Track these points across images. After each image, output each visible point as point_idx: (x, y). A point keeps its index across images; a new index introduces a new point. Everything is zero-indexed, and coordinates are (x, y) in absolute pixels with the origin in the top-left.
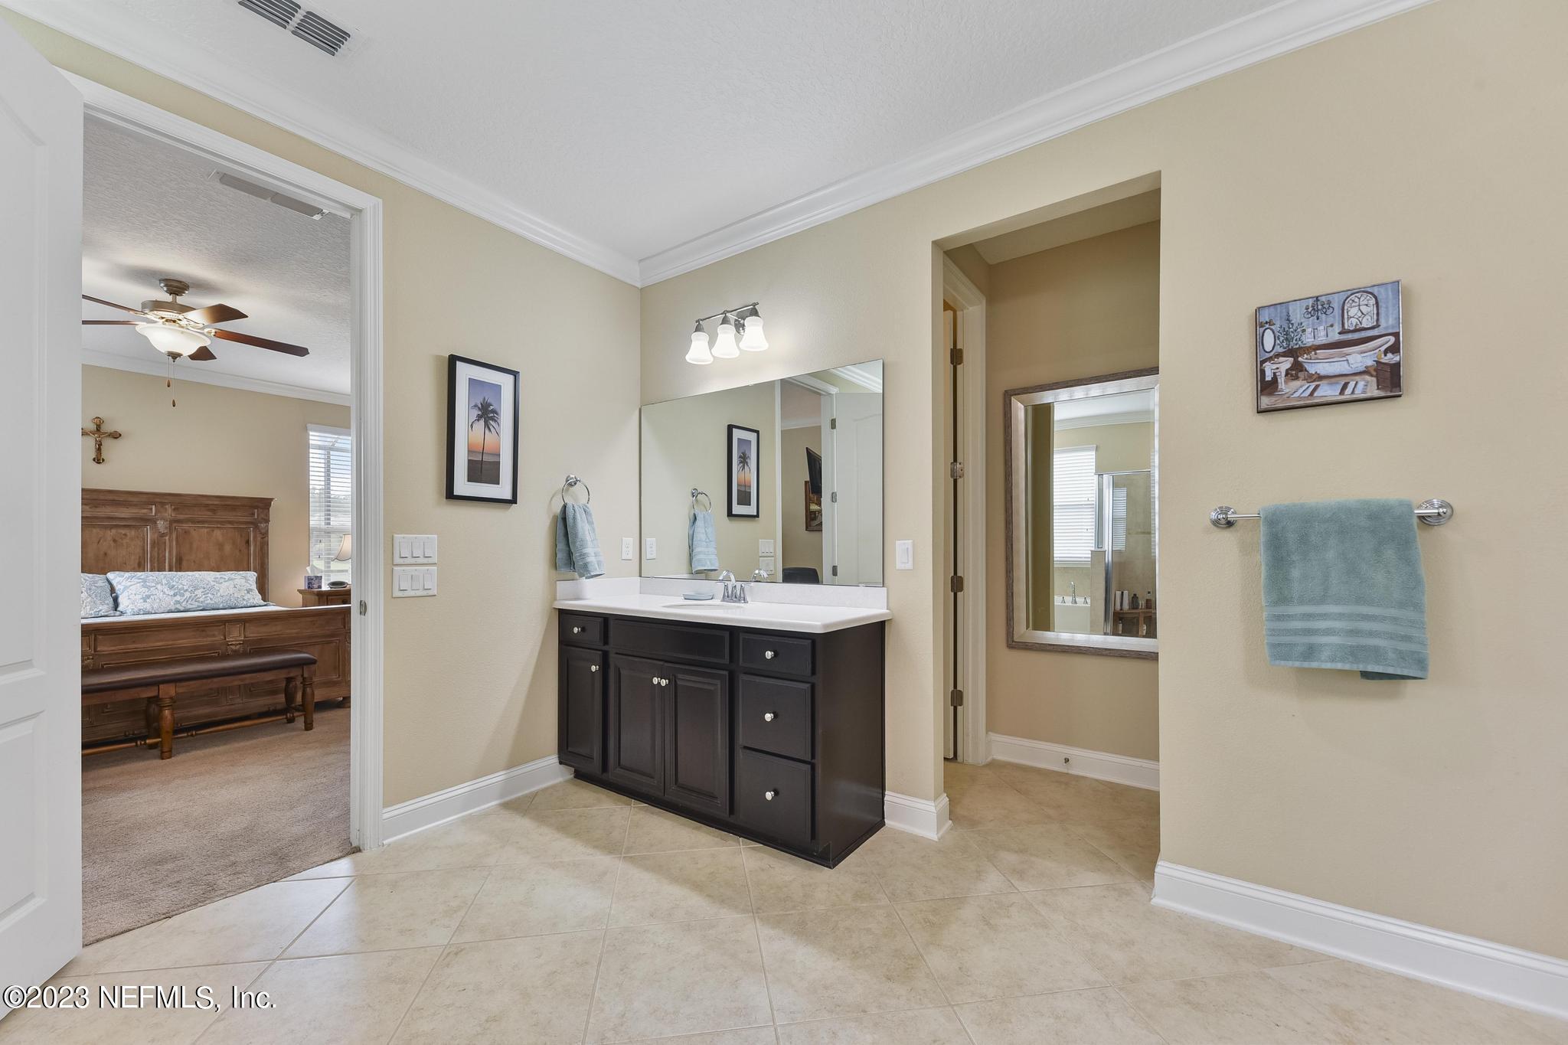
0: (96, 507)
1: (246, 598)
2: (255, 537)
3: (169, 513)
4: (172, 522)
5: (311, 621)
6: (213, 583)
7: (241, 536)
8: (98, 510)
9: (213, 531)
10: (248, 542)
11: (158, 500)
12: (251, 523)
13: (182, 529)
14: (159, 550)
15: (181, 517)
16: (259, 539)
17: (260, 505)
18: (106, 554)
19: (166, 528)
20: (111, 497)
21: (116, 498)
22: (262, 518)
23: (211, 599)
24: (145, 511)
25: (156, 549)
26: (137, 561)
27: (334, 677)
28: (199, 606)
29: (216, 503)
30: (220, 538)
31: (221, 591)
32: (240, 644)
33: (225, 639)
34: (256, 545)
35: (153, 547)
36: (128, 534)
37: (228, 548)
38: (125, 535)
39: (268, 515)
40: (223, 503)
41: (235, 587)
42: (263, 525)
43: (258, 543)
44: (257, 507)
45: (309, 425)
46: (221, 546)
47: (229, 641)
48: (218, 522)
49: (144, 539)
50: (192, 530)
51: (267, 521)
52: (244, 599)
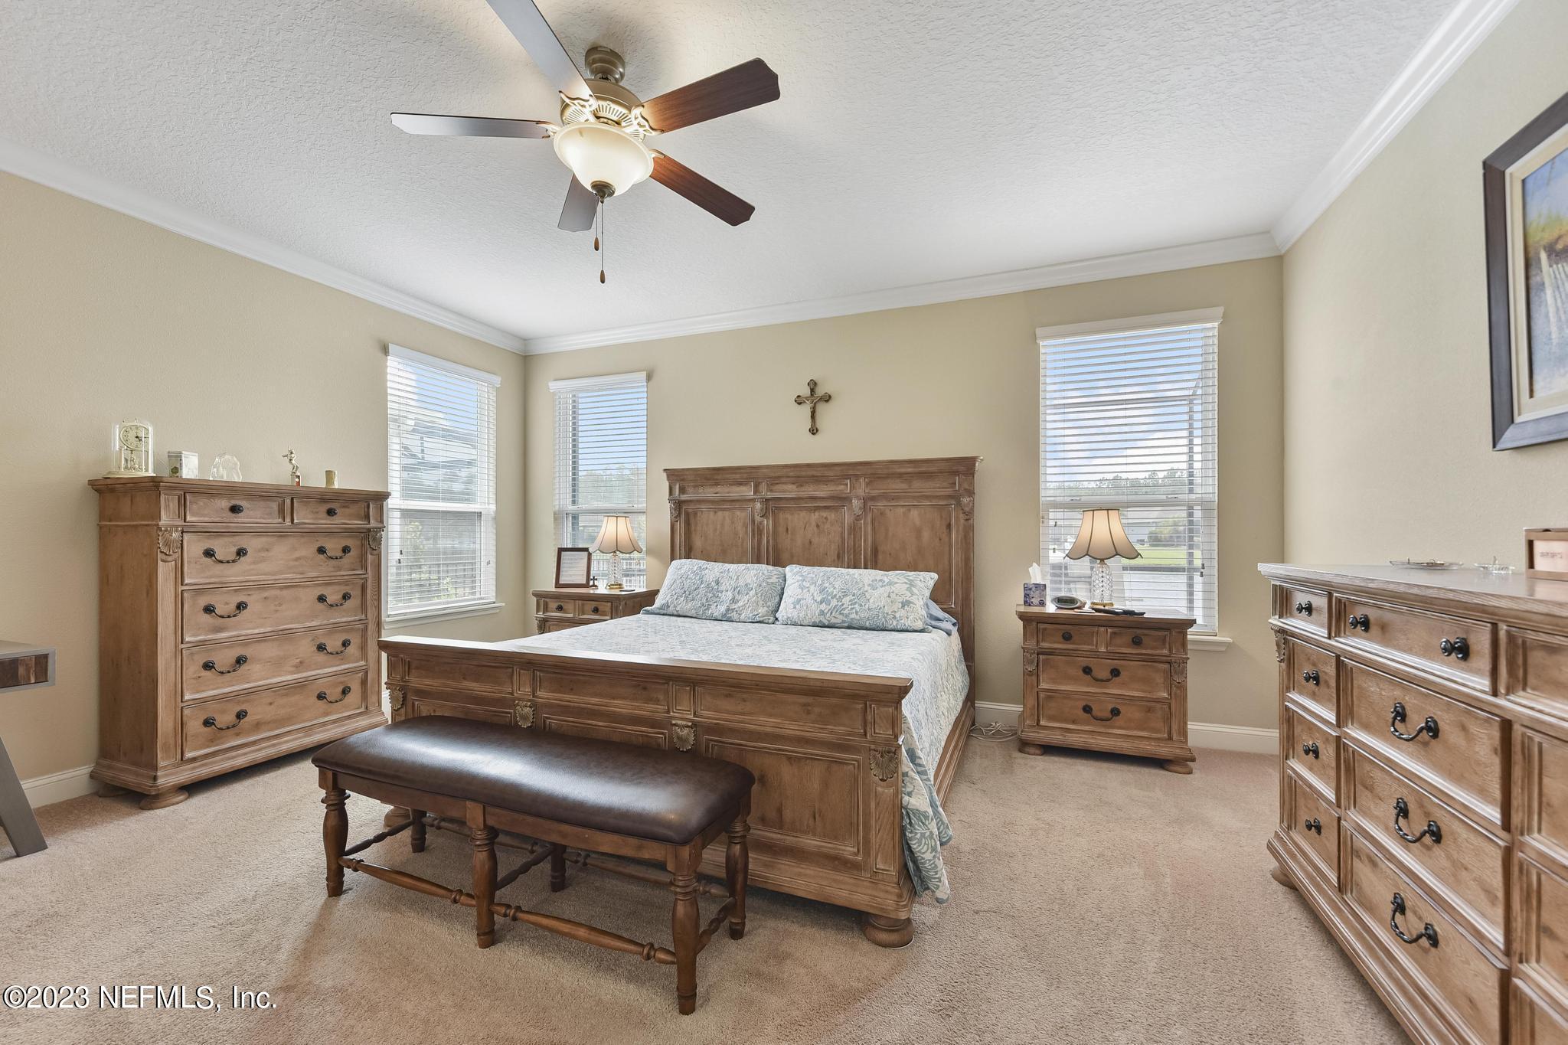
0: (802, 486)
1: (897, 615)
2: (957, 519)
3: (862, 489)
4: (865, 500)
5: (805, 705)
6: (866, 588)
7: (941, 517)
8: (802, 489)
9: (910, 510)
10: (949, 526)
11: (851, 472)
12: (950, 497)
13: (878, 510)
14: (855, 538)
15: (875, 493)
16: (962, 521)
17: (962, 468)
18: (810, 542)
19: (860, 508)
20: (810, 473)
21: (815, 473)
22: (965, 490)
23: (857, 613)
24: (842, 487)
25: (852, 536)
26: (836, 552)
27: (848, 850)
28: (843, 622)
29: (910, 470)
30: (917, 522)
31: (871, 601)
32: (688, 726)
33: (668, 712)
34: (958, 528)
35: (849, 534)
36: (829, 517)
37: (926, 535)
38: (826, 518)
39: (972, 483)
40: (917, 470)
41: (889, 596)
42: (965, 500)
43: (961, 528)
44: (956, 473)
45: (1039, 331)
46: (918, 532)
47: (675, 718)
48: (914, 498)
49: (842, 523)
50: (887, 511)
51: (971, 493)
52: (895, 617)
